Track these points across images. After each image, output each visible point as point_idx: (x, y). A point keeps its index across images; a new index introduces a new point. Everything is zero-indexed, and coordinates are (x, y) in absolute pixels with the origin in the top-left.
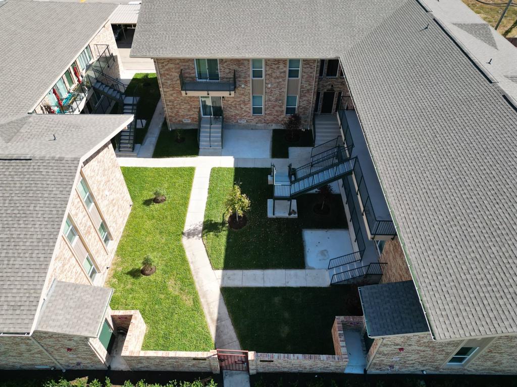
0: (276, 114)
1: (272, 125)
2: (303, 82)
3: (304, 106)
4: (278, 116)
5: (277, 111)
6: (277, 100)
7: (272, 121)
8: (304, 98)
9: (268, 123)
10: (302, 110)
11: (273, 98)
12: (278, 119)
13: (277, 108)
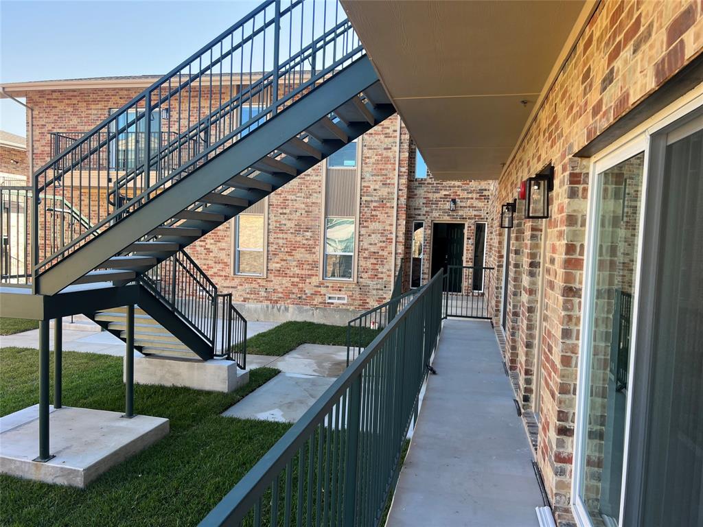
0: (297, 271)
1: (287, 309)
2: (367, 176)
3: (373, 249)
4: (303, 279)
5: (300, 264)
6: (299, 229)
7: (287, 295)
8: (374, 226)
9: (276, 302)
10: (368, 264)
11: (289, 224)
12: (302, 290)
13: (300, 254)
